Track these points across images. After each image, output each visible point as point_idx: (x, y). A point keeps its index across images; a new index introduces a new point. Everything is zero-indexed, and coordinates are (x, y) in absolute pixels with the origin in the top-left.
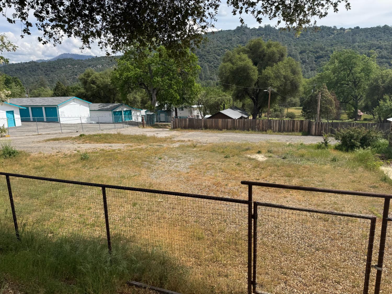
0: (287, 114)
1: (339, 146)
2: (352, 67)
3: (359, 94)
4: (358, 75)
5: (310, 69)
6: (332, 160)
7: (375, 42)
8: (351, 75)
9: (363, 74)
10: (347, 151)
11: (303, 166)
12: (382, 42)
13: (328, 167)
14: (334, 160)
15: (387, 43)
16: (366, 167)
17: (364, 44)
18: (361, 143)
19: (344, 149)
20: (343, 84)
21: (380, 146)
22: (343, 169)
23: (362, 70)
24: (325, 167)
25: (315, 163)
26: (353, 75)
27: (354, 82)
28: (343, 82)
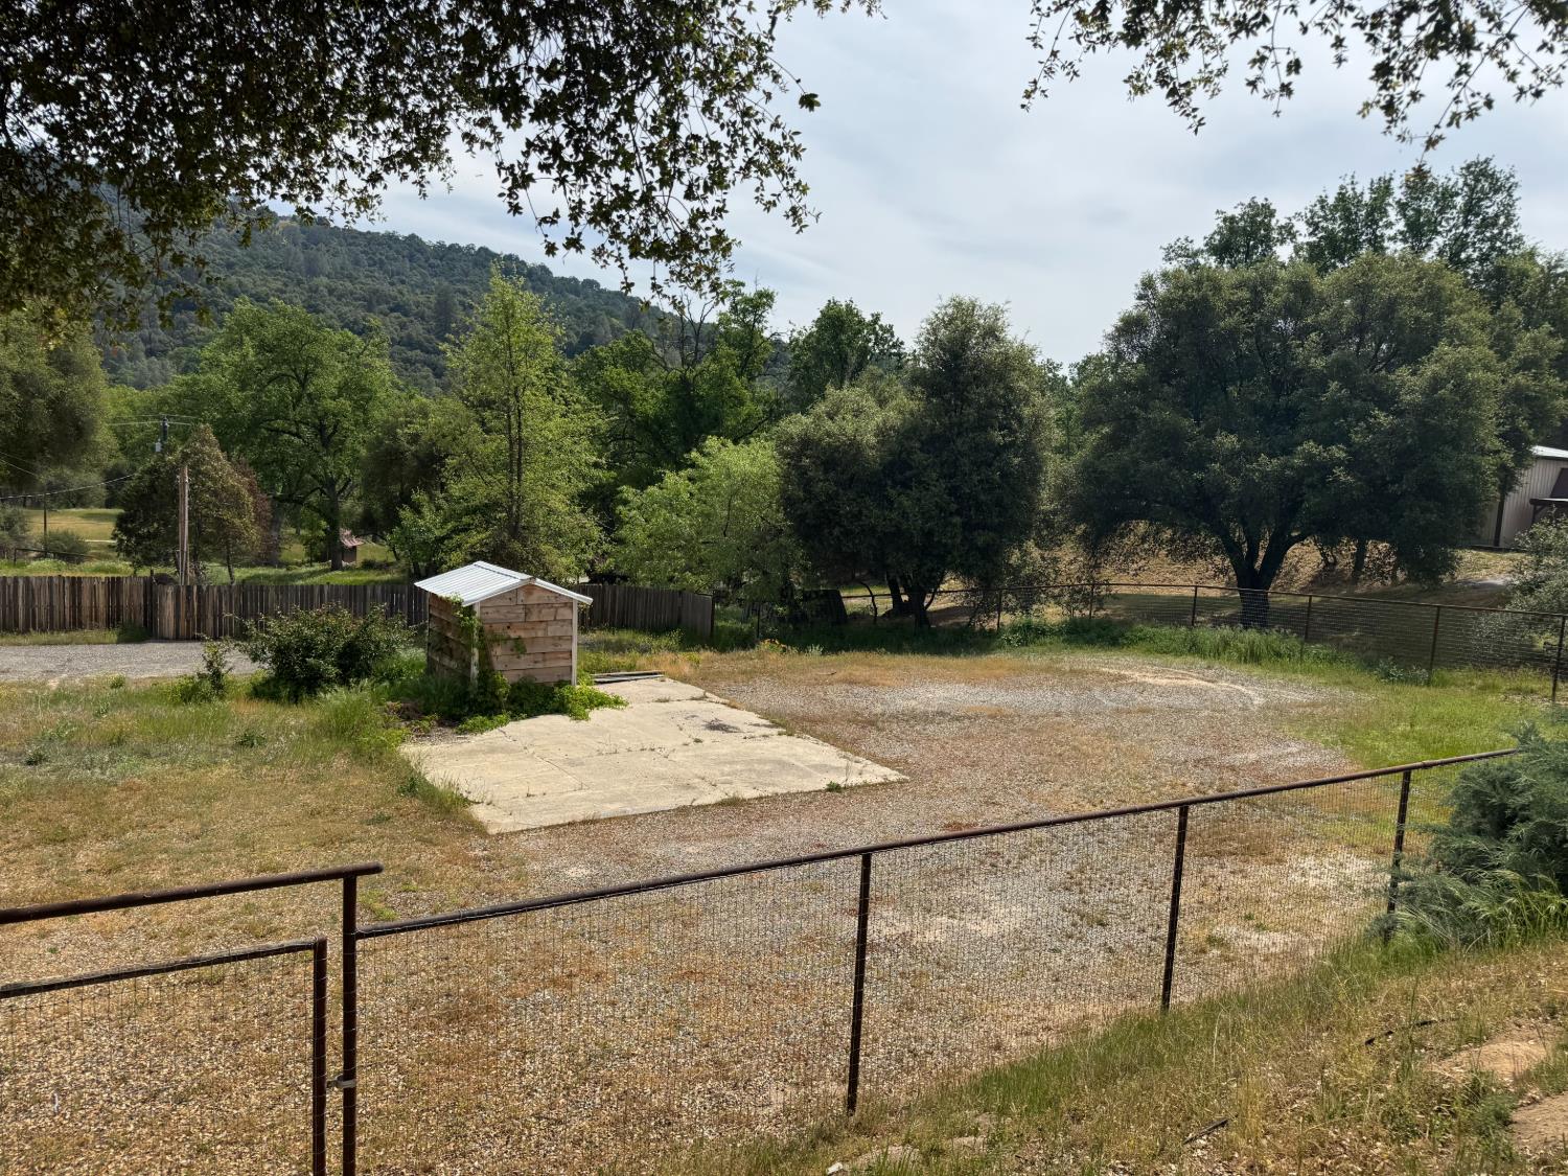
0: (45, 541)
1: (267, 682)
2: (307, 373)
3: (340, 473)
4: (330, 404)
5: (142, 346)
6: (242, 744)
7: (385, 288)
8: (305, 400)
9: (345, 404)
10: (295, 698)
11: (120, 783)
12: (405, 291)
13: (225, 770)
14: (246, 742)
15: (422, 299)
16: (358, 752)
17: (348, 284)
18: (340, 666)
19: (284, 693)
20: (277, 431)
21: (400, 673)
22: (278, 773)
23: (343, 389)
24: (215, 775)
25: (173, 762)
26: (312, 402)
27: (320, 429)
28: (279, 424)
